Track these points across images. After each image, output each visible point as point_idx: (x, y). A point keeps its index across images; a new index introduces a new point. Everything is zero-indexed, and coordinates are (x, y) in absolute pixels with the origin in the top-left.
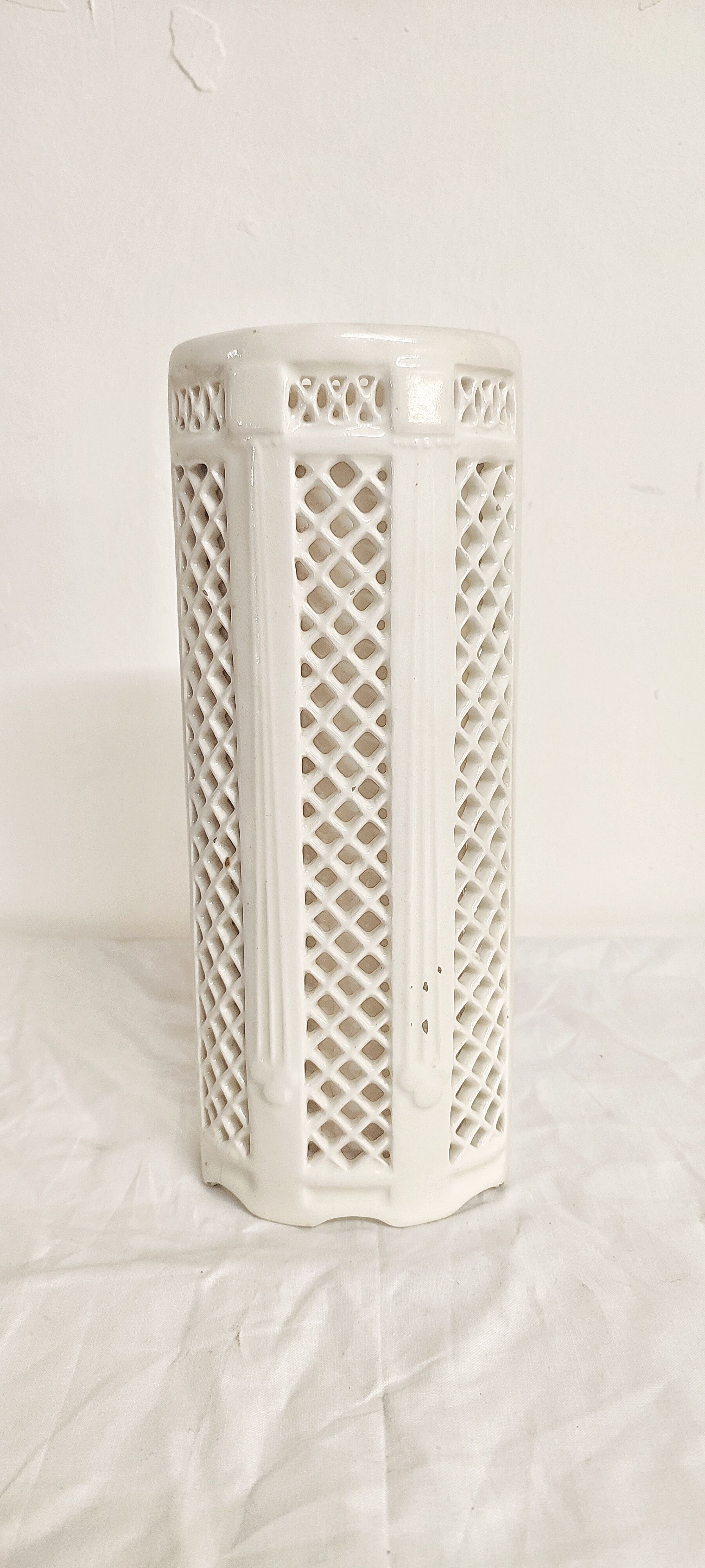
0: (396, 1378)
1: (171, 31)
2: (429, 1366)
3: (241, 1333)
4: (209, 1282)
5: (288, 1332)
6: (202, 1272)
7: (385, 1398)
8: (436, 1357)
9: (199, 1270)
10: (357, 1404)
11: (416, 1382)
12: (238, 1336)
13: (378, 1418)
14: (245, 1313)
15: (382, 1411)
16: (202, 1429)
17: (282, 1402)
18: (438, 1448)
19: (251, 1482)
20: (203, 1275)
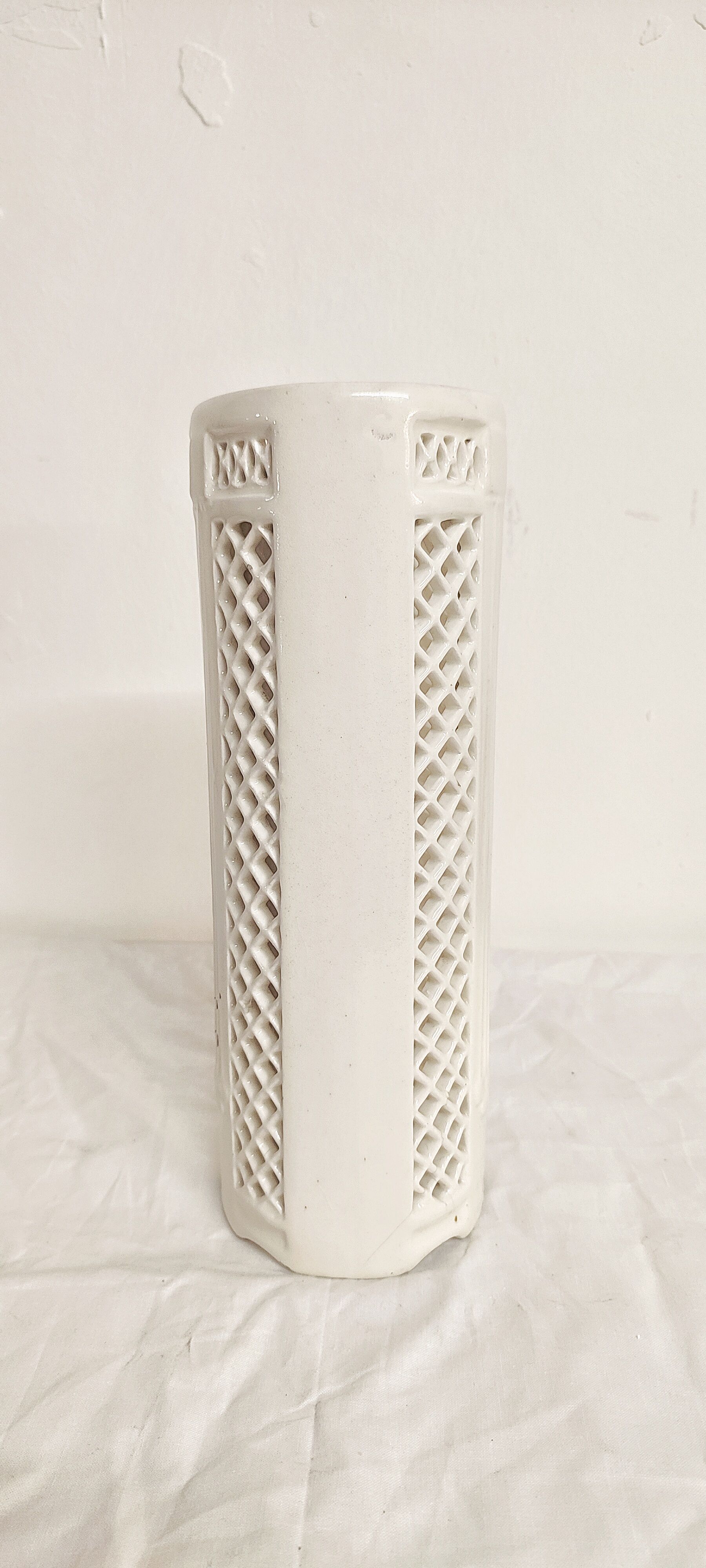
0: (328, 1389)
1: (180, 67)
2: (362, 1377)
3: (192, 1339)
4: (168, 1291)
5: (236, 1340)
6: (163, 1281)
7: (318, 1405)
8: (368, 1370)
9: (160, 1279)
10: (291, 1410)
11: (348, 1391)
12: (189, 1342)
13: (310, 1423)
14: (198, 1320)
15: (313, 1418)
16: (146, 1427)
17: (223, 1406)
18: (360, 1454)
19: (186, 1479)
20: (164, 1284)
